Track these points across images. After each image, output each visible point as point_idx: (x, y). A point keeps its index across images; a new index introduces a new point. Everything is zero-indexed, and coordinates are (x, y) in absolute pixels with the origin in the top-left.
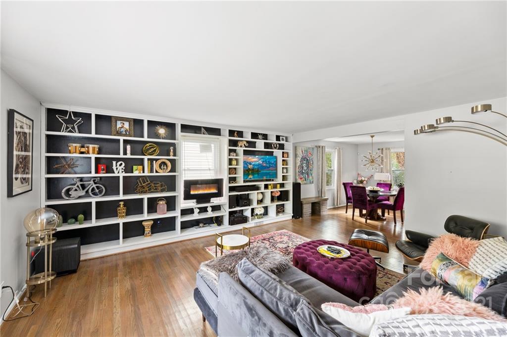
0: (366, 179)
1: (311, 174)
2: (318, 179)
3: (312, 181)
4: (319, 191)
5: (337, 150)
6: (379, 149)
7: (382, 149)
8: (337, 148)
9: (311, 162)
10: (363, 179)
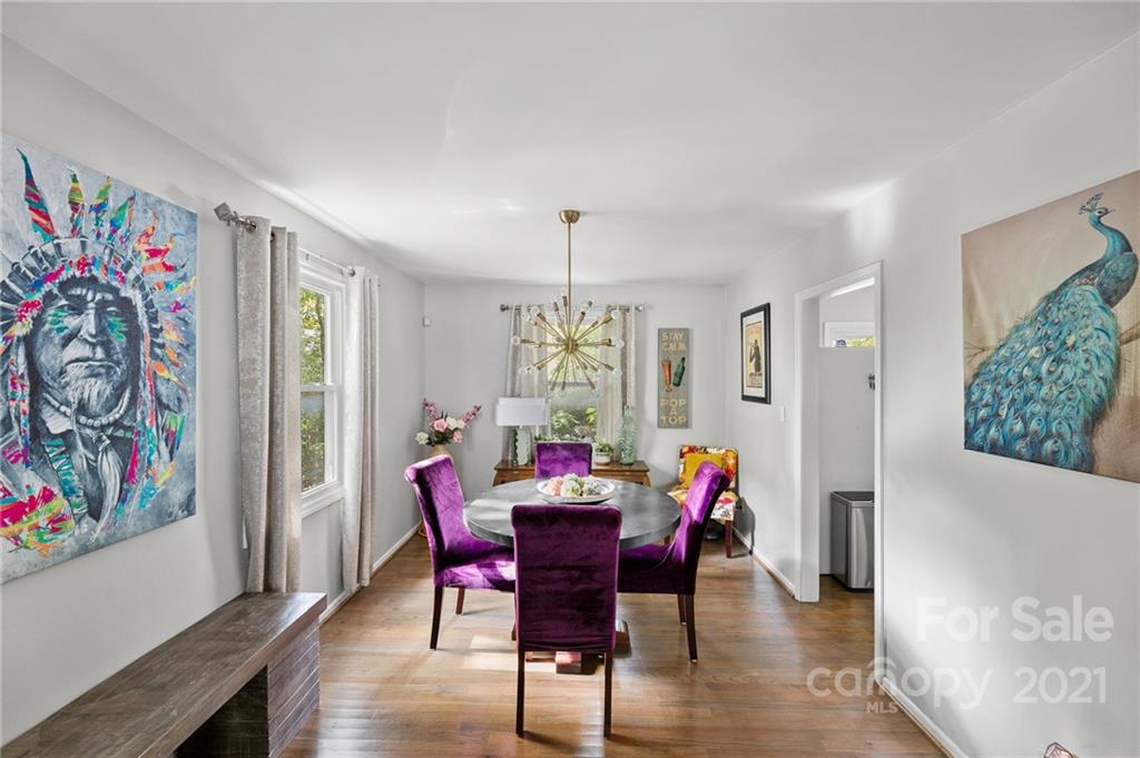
0: (461, 424)
1: (172, 440)
2: (241, 470)
3: (178, 495)
4: (245, 558)
5: (355, 286)
6: (503, 309)
7: (518, 309)
8: (360, 270)
9: (171, 337)
10: (452, 423)
